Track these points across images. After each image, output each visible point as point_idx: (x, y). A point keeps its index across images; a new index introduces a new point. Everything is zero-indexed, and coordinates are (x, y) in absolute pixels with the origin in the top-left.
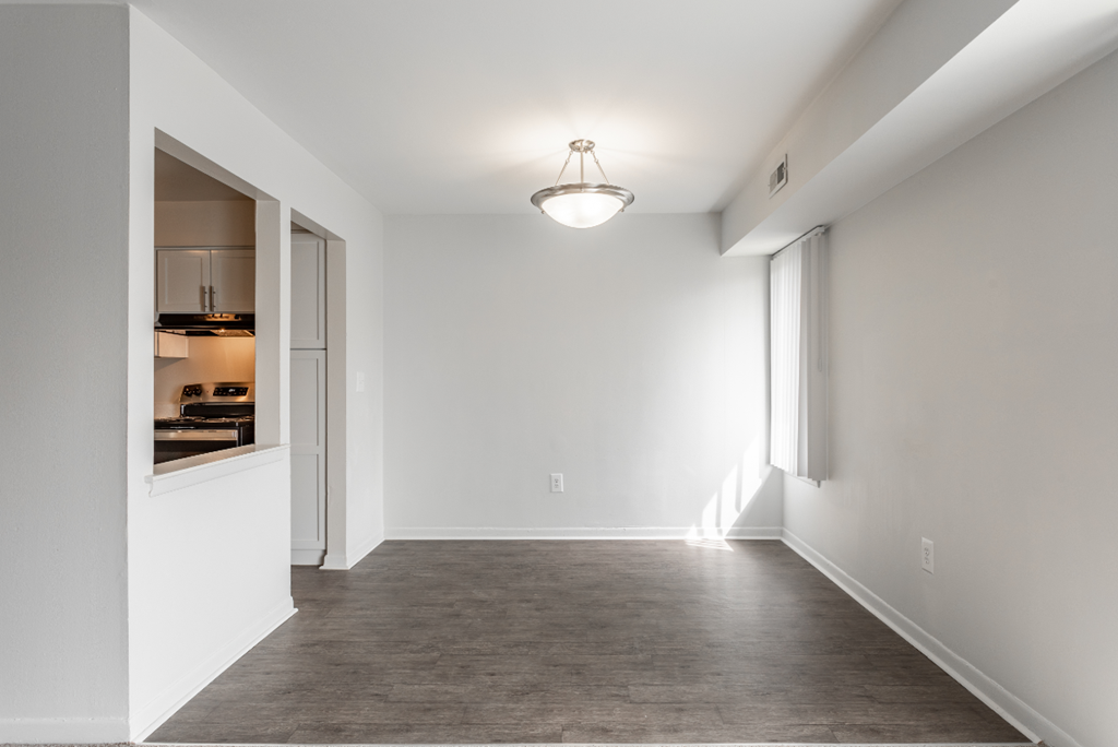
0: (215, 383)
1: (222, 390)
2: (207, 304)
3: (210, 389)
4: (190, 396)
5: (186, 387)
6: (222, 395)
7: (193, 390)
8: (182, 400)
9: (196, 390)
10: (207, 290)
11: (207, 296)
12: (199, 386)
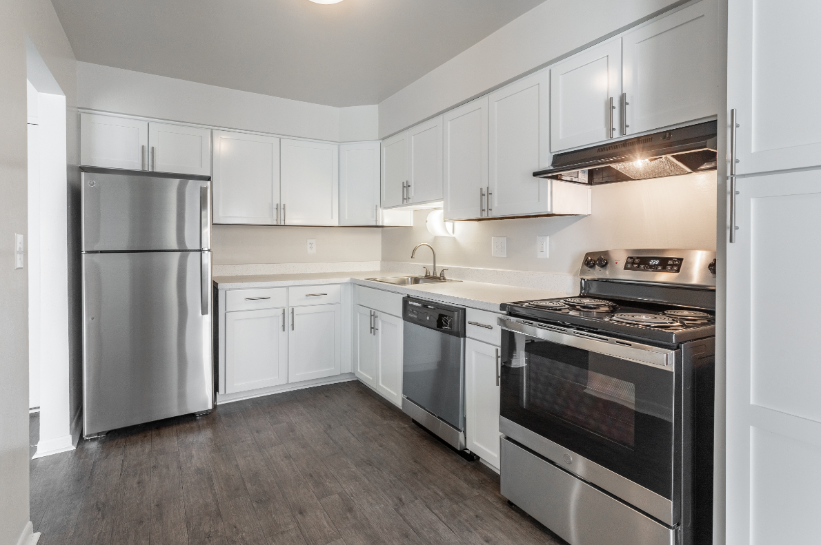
0: (627, 250)
1: (639, 261)
2: (616, 124)
3: (620, 259)
4: (592, 267)
5: (588, 254)
6: (638, 269)
7: (597, 260)
8: (582, 272)
9: (600, 260)
10: (616, 103)
11: (616, 113)
12: (606, 253)
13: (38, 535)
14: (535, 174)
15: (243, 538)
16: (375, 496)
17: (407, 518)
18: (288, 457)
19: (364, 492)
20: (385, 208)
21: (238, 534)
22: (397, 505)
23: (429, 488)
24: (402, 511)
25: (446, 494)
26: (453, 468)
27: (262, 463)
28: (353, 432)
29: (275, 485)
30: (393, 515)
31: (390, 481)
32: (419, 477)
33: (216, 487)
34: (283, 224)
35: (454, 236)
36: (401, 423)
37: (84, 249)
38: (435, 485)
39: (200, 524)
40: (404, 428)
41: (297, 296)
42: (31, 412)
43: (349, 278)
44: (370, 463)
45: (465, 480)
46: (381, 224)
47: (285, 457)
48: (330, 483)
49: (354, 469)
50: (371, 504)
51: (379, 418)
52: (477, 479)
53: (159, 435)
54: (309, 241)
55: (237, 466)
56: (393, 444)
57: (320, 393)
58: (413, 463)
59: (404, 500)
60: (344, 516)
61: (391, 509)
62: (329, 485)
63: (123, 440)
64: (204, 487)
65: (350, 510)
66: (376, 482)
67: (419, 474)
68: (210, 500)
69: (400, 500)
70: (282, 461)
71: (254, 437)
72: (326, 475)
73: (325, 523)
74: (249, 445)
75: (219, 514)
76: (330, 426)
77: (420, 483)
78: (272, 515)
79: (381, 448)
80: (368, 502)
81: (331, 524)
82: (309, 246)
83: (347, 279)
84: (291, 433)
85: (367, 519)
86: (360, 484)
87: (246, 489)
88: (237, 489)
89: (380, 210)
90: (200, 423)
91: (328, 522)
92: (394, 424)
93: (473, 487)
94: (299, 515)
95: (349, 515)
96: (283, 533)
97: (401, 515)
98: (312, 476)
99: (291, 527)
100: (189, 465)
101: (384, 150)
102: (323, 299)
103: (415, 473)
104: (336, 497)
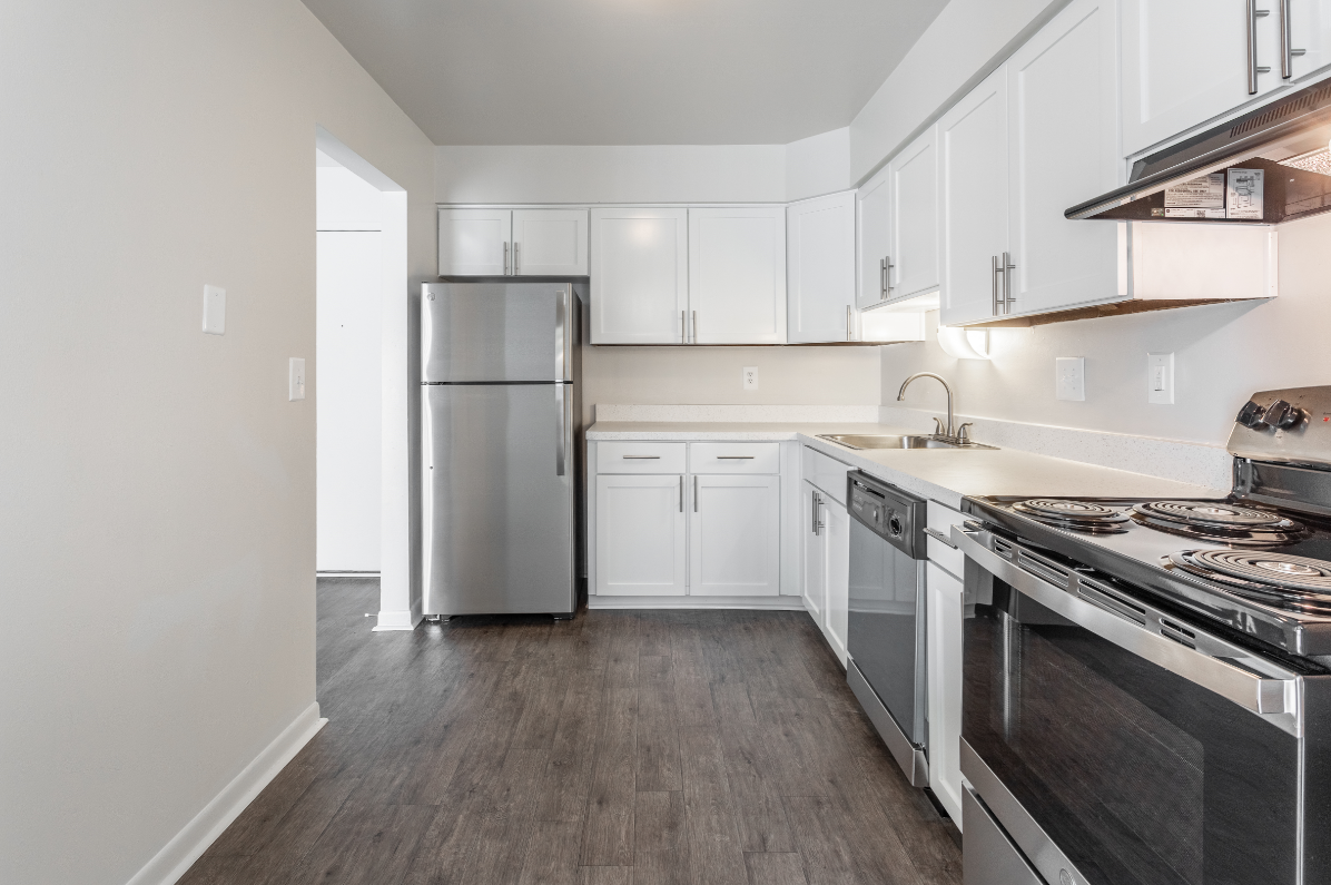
2: (1271, 57)
4: (1264, 428)
5: (1257, 396)
8: (1237, 440)
9: (1287, 411)
11: (1268, 27)
12: (1307, 393)
13: (325, 720)
14: (1070, 213)
15: (508, 810)
16: (724, 817)
17: (756, 878)
18: (634, 710)
19: (713, 804)
20: (865, 309)
21: (506, 801)
22: (752, 847)
23: (828, 839)
24: (754, 861)
25: (855, 863)
26: (900, 818)
27: (594, 709)
28: (754, 698)
29: (592, 746)
30: (736, 862)
31: (767, 800)
32: (823, 812)
33: (520, 725)
34: (692, 342)
35: (988, 357)
36: (847, 703)
37: (425, 378)
38: (844, 837)
39: (473, 770)
40: (849, 715)
41: (703, 456)
42: (319, 575)
43: (795, 433)
44: (749, 758)
45: (913, 851)
46: (857, 339)
47: (630, 709)
48: (669, 770)
49: (719, 758)
50: (710, 829)
51: (813, 684)
52: (939, 857)
53: (501, 634)
54: (747, 370)
55: (562, 702)
56: (809, 736)
57: (739, 622)
58: (826, 783)
59: (770, 843)
60: (657, 833)
61: (738, 850)
62: (666, 772)
63: (463, 630)
64: (508, 719)
65: (673, 826)
66: (740, 795)
67: (826, 808)
68: (503, 740)
69: (764, 840)
70: (623, 713)
71: (607, 668)
72: (670, 756)
73: (623, 833)
74: (593, 677)
75: (501, 763)
76: (723, 678)
77: (816, 822)
78: (560, 791)
79: (783, 738)
80: (708, 823)
81: (632, 837)
82: (746, 378)
83: (791, 435)
84: (659, 675)
85: (689, 852)
86: (714, 788)
87: (552, 740)
88: (542, 737)
89: (856, 314)
90: (555, 629)
91: (627, 833)
92: (833, 702)
93: (921, 870)
94: (596, 804)
95: (665, 834)
96: (559, 823)
97: (749, 868)
98: (649, 750)
99: (575, 818)
100: (509, 684)
101: (860, 203)
102: (747, 466)
103: (819, 803)
104: (664, 795)
